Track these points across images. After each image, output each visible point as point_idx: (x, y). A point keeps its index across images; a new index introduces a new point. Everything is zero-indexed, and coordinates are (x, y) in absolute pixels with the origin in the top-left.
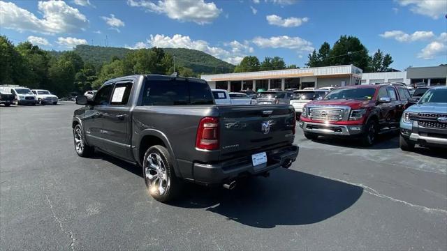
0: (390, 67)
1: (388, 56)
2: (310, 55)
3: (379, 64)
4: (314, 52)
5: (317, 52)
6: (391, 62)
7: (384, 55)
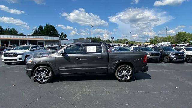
0: (66, 38)
1: (65, 34)
2: (34, 30)
3: (63, 37)
4: (36, 29)
5: (37, 29)
6: (66, 37)
7: (64, 34)
